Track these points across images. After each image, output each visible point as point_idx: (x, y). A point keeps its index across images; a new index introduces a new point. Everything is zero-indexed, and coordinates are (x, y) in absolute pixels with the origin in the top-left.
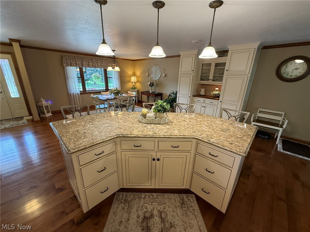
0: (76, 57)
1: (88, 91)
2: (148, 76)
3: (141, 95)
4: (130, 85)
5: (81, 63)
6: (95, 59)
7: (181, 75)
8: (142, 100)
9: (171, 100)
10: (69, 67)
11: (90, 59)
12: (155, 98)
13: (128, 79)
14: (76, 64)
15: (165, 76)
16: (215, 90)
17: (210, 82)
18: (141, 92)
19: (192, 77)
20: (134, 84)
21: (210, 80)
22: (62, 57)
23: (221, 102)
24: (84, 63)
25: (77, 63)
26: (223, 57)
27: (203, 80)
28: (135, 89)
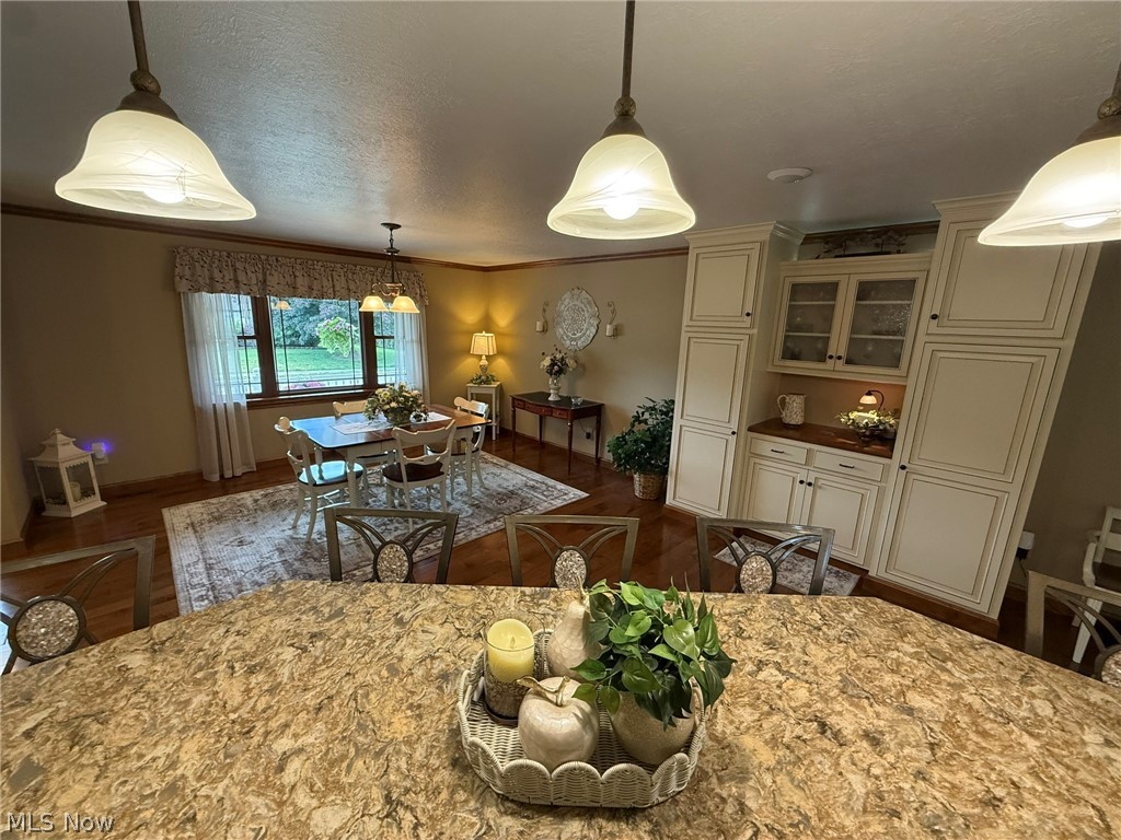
0: (238, 253)
1: (289, 393)
2: (544, 330)
3: (514, 411)
4: (468, 367)
5: (261, 277)
6: (320, 263)
7: (690, 335)
8: (514, 427)
9: (645, 443)
10: (204, 293)
11: (299, 261)
12: (571, 426)
13: (459, 341)
14: (237, 282)
15: (617, 332)
16: (856, 406)
17: (832, 369)
18: (514, 399)
19: (744, 345)
20: (484, 362)
21: (831, 357)
22: (173, 253)
23: (903, 468)
24: (273, 280)
25: (242, 277)
26: (899, 252)
27: (795, 357)
28: (487, 381)
